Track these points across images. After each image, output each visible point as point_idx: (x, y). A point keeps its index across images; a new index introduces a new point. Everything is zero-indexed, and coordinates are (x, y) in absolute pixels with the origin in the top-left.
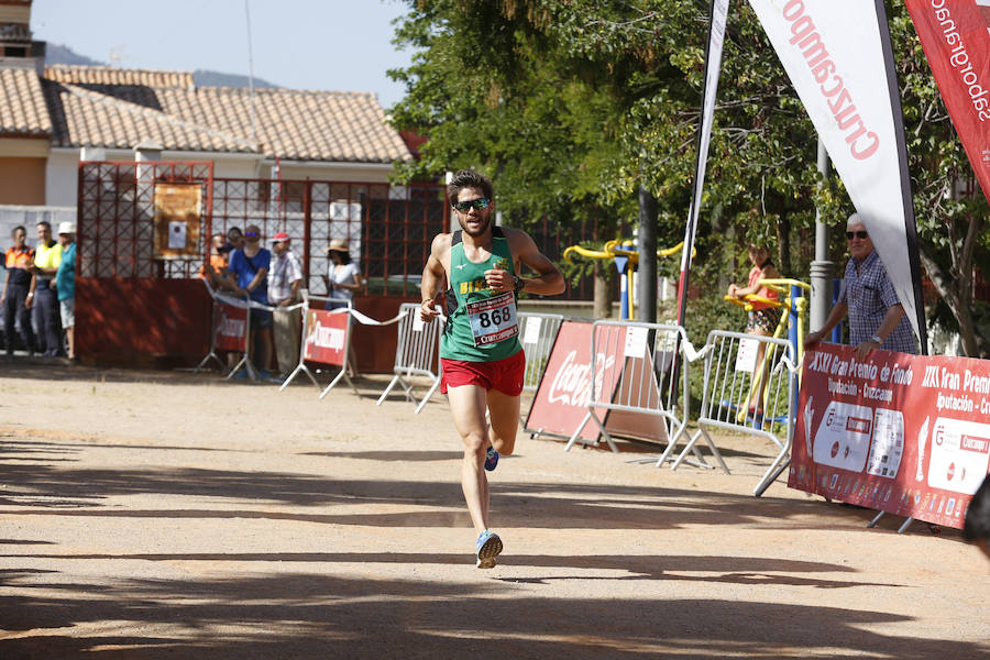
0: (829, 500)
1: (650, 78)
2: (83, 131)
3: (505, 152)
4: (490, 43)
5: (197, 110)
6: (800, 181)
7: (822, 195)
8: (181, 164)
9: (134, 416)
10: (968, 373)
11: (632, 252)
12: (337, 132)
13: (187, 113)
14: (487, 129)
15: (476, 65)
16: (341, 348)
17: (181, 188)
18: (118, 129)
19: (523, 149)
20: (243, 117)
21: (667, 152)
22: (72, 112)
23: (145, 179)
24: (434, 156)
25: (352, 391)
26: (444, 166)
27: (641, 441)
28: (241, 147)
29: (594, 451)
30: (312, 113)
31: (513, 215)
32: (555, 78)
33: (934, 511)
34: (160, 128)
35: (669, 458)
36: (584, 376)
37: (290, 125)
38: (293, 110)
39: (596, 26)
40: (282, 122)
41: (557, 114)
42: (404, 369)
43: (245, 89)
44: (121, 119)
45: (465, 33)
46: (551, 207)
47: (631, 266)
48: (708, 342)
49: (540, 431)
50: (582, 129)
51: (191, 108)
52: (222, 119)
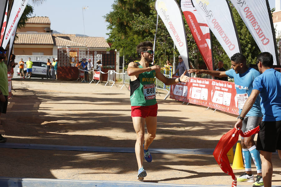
0: (176, 100)
1: (147, 34)
2: (58, 44)
3: (125, 46)
4: (122, 29)
5: (76, 40)
6: (171, 50)
7: (174, 53)
8: (73, 49)
9: (67, 88)
10: (197, 80)
12: (98, 43)
13: (74, 41)
14: (122, 42)
15: (120, 32)
17: (74, 52)
18: (64, 43)
19: (128, 45)
20: (83, 41)
22: (57, 41)
23: (68, 51)
24: (113, 47)
25: (101, 84)
26: (115, 48)
28: (83, 46)
30: (94, 40)
31: (126, 56)
32: (132, 34)
33: (192, 102)
34: (70, 43)
37: (91, 42)
38: (91, 40)
39: (139, 26)
40: (89, 42)
41: (133, 40)
42: (109, 80)
43: (84, 37)
45: (118, 27)
46: (132, 55)
50: (137, 42)
51: (75, 40)
52: (80, 42)
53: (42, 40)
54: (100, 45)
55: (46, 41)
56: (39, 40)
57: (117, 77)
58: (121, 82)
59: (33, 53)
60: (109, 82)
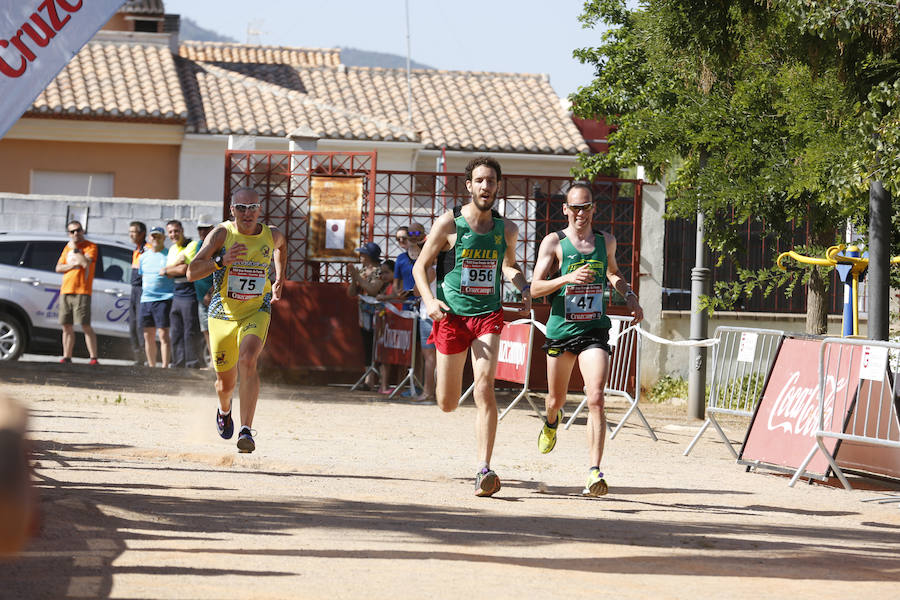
1: (886, 59)
2: (221, 115)
3: (709, 143)
4: (702, 19)
5: (347, 93)
8: (339, 154)
9: (297, 439)
11: (858, 259)
12: (504, 118)
13: (336, 96)
14: (688, 118)
15: (685, 44)
16: (522, 363)
17: (341, 182)
18: (259, 113)
19: (730, 139)
20: (399, 101)
22: (209, 94)
23: (300, 171)
24: (624, 146)
25: (535, 413)
26: (634, 159)
27: (878, 478)
28: (397, 135)
29: (822, 487)
30: (475, 97)
31: (719, 216)
34: (306, 113)
36: (810, 400)
37: (451, 111)
38: (454, 93)
40: (442, 107)
41: (770, 101)
43: (401, 69)
44: (263, 102)
45: (675, 8)
47: (855, 275)
49: (756, 462)
51: (340, 91)
52: (375, 104)
53: (106, 82)
54: (516, 130)
55: (134, 90)
56: (79, 84)
57: (647, 367)
58: (676, 402)
59: (35, 178)
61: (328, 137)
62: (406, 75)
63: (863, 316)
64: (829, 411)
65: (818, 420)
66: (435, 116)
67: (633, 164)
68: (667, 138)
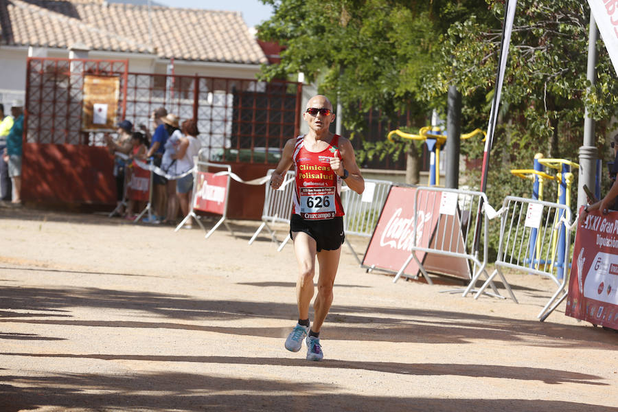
0: (595, 326)
1: (460, 7)
2: (24, 34)
3: (346, 59)
5: (108, 21)
6: (574, 86)
7: (589, 98)
8: (103, 61)
9: (72, 248)
11: (440, 136)
12: (212, 40)
13: (101, 23)
14: (332, 42)
16: (222, 201)
17: (104, 79)
18: (50, 33)
19: (359, 57)
20: (143, 27)
21: (473, 62)
22: (16, 19)
23: (77, 71)
24: (290, 61)
25: (230, 233)
26: (297, 68)
27: (450, 277)
28: (142, 49)
29: (414, 283)
30: (194, 26)
31: (351, 106)
32: (385, 5)
34: (81, 33)
35: (472, 290)
36: (408, 227)
37: (177, 34)
38: (180, 22)
40: (171, 31)
41: (385, 32)
42: (270, 218)
43: (144, 6)
44: (52, 26)
46: (378, 101)
47: (438, 146)
48: (504, 206)
49: (373, 267)
50: (404, 44)
51: (104, 19)
52: (127, 29)
54: (220, 47)
60: (273, 224)
61: (95, 49)
62: (147, 10)
63: (443, 173)
64: (420, 234)
65: (413, 240)
66: (167, 37)
67: (296, 72)
68: (319, 55)
